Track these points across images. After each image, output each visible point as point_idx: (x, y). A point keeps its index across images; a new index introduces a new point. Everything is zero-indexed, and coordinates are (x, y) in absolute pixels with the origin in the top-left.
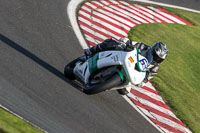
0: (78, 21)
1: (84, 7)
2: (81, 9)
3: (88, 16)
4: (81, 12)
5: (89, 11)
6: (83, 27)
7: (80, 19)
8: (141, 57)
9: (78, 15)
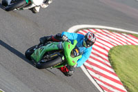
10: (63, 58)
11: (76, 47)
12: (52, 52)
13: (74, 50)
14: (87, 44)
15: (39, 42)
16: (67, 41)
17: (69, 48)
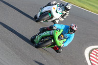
0: (90, 59)
1: (92, 52)
2: (91, 53)
3: (95, 56)
4: (91, 54)
5: (95, 54)
6: (92, 62)
7: (91, 58)
8: (58, 8)
9: (90, 56)
10: (53, 41)
11: (62, 34)
12: (46, 37)
13: (60, 35)
14: (71, 31)
15: (39, 32)
16: (56, 30)
17: (57, 34)
